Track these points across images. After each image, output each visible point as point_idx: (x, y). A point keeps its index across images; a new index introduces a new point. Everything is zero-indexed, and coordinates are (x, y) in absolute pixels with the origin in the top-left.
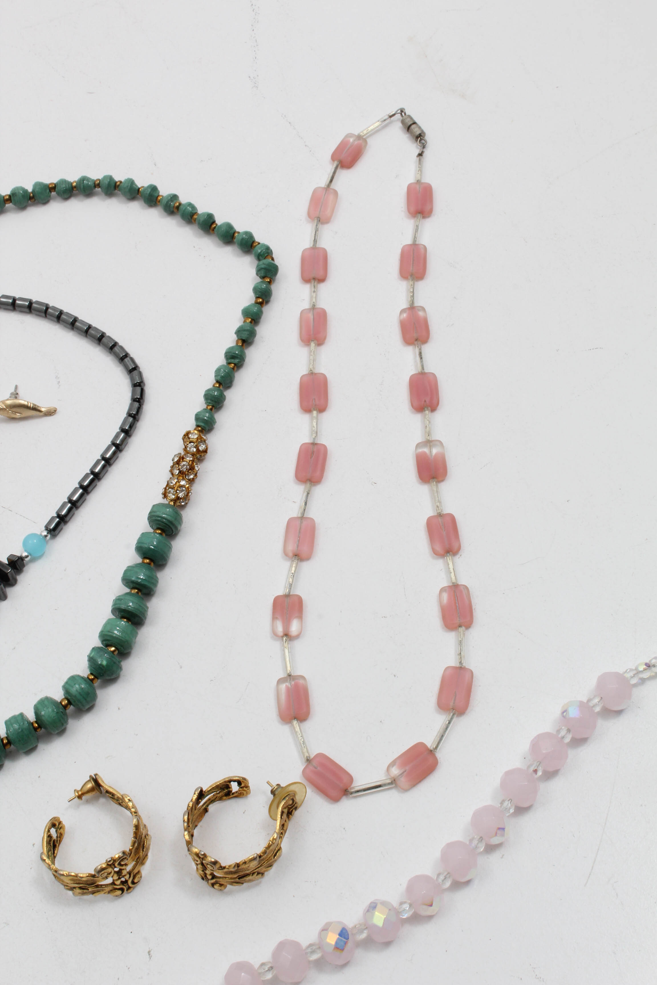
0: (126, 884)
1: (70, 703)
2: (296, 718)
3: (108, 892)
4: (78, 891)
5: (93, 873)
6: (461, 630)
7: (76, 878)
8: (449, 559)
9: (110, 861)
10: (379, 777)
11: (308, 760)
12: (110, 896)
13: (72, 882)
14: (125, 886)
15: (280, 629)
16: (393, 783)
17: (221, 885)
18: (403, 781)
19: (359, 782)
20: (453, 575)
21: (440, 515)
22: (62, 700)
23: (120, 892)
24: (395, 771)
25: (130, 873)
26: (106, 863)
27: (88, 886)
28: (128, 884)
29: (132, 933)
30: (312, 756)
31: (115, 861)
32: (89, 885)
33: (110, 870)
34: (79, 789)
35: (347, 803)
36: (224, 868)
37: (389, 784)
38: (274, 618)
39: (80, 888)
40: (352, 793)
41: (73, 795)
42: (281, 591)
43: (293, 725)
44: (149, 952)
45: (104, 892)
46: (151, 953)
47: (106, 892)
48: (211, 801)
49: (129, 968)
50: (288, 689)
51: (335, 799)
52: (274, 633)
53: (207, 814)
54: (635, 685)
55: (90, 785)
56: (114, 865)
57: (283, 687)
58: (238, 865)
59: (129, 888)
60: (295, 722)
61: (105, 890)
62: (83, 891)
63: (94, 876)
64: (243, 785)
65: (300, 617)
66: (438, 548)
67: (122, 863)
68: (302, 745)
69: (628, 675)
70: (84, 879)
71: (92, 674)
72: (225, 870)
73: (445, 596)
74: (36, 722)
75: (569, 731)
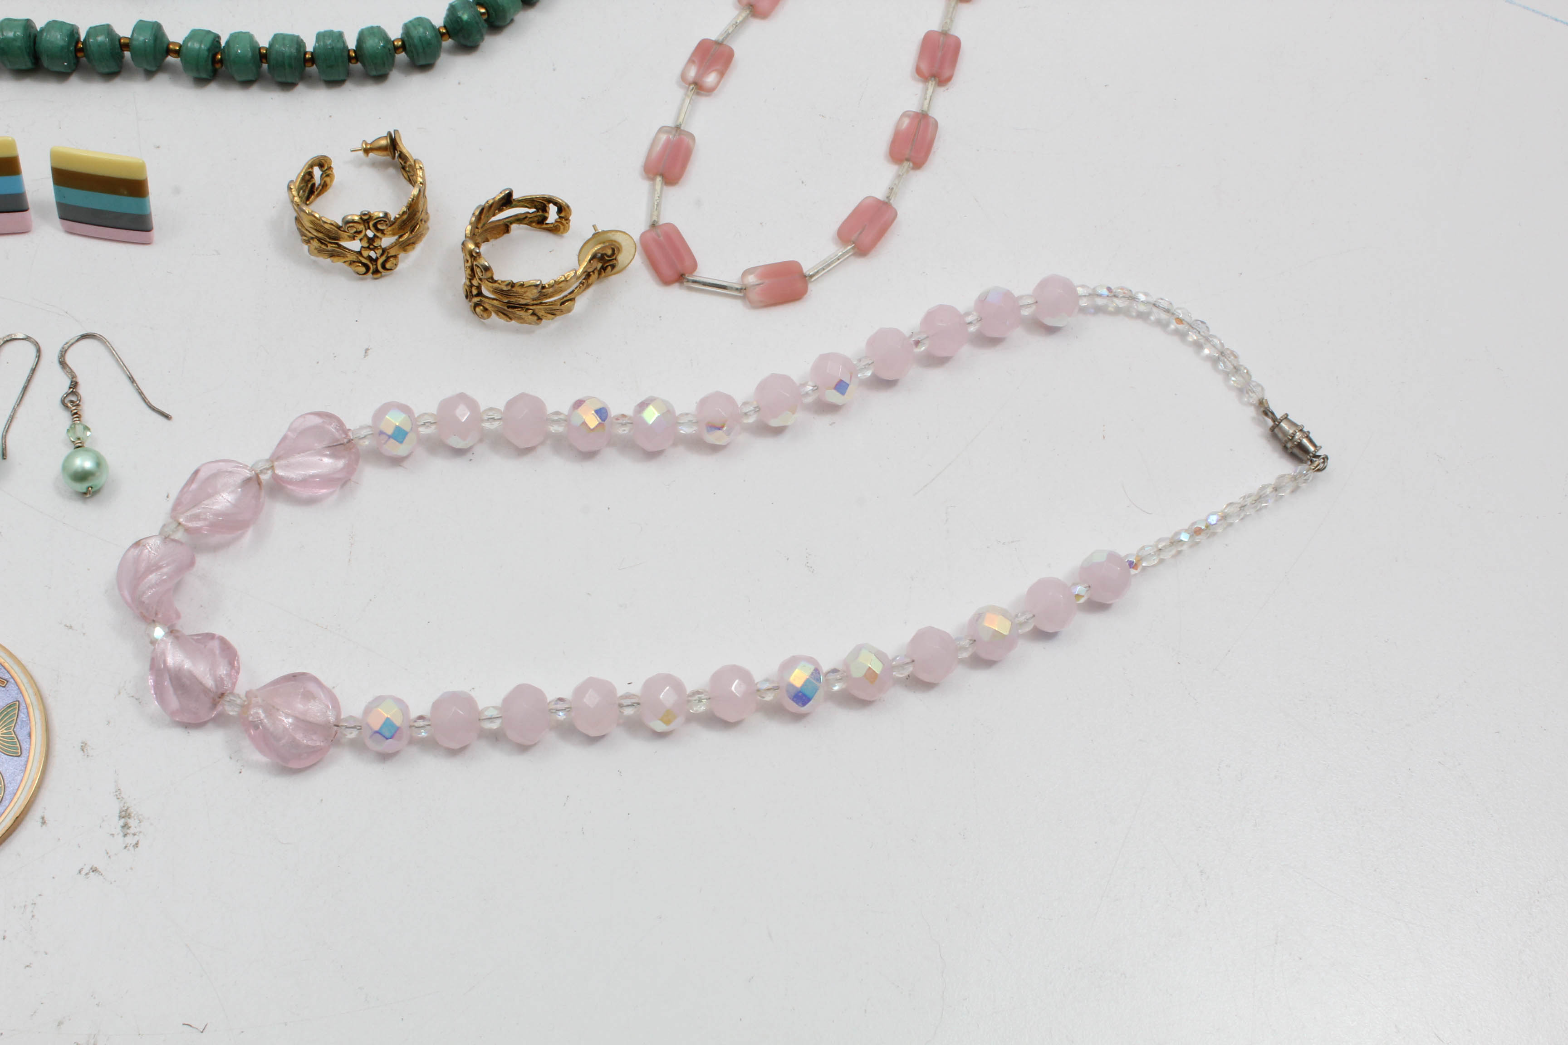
0: (375, 263)
1: (404, 47)
2: (663, 175)
3: (349, 262)
4: (315, 243)
5: (340, 224)
6: (906, 164)
7: (318, 222)
8: (931, 85)
9: (365, 215)
10: (731, 278)
11: (654, 225)
12: (349, 269)
13: (312, 226)
14: (372, 264)
15: (692, 73)
16: (742, 292)
17: (485, 310)
18: (754, 295)
19: (705, 272)
20: (927, 102)
21: (945, 34)
22: (397, 40)
23: (363, 270)
24: (751, 279)
25: (384, 251)
26: (360, 215)
27: (328, 240)
28: (376, 265)
29: (357, 322)
30: (662, 221)
31: (370, 218)
32: (330, 238)
33: (361, 227)
34: (369, 141)
35: (676, 293)
36: (496, 282)
37: (737, 289)
38: (691, 61)
39: (320, 240)
40: (688, 281)
41: (359, 147)
42: (714, 35)
43: (654, 185)
44: (367, 350)
45: (344, 260)
46: (369, 352)
47: (347, 261)
48: (519, 219)
49: (335, 357)
50: (668, 141)
51: (666, 282)
52: (683, 76)
53: (506, 235)
54: (1083, 310)
55: (384, 142)
56: (368, 223)
57: (663, 137)
58: (513, 285)
59: (376, 272)
60: (659, 179)
61: (347, 257)
62: (320, 247)
63: (339, 228)
64: (562, 215)
65: (722, 74)
66: (924, 67)
67: (379, 227)
68: (656, 206)
69: (1080, 291)
70: (326, 226)
71: (445, 27)
72: (496, 285)
73: (906, 122)
74: (355, 51)
75: (980, 320)
